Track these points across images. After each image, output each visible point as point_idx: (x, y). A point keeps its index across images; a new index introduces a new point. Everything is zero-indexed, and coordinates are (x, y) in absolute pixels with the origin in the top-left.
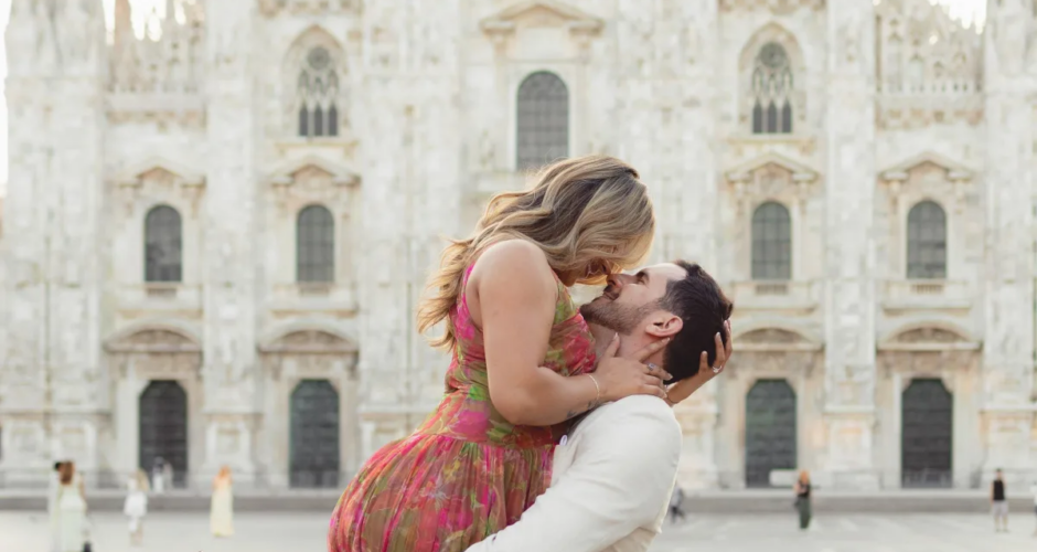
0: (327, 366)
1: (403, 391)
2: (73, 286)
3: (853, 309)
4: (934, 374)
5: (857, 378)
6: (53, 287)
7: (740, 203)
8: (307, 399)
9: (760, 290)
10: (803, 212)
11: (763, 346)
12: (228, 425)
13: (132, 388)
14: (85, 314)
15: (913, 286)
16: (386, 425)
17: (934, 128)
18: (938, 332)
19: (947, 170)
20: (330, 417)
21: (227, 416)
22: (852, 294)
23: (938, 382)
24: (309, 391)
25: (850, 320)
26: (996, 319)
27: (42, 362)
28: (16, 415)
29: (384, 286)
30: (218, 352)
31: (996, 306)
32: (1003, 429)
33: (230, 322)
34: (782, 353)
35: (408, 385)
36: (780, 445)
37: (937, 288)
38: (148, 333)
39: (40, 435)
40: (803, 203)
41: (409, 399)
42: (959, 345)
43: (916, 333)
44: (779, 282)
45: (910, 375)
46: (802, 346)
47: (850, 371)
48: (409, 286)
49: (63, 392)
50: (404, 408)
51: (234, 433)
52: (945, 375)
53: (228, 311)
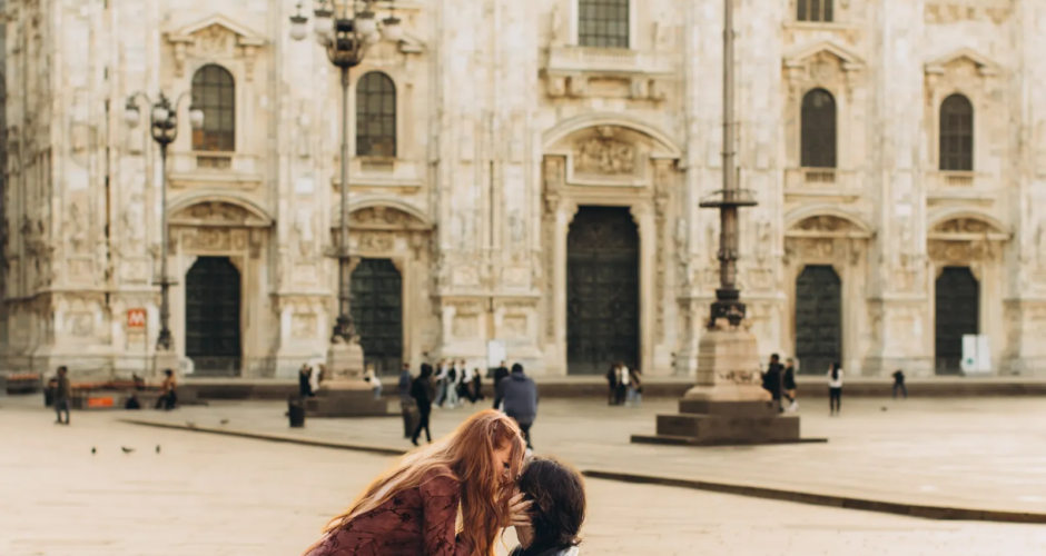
0: (390, 246)
1: (485, 273)
2: (136, 153)
3: (906, 200)
4: (964, 263)
5: (909, 267)
6: (113, 153)
7: (791, 90)
8: (365, 280)
9: (810, 177)
10: (849, 101)
11: (814, 233)
12: (303, 309)
13: (180, 266)
14: (148, 184)
15: (946, 177)
16: (466, 310)
17: (963, 25)
18: (970, 223)
19: (978, 66)
20: (390, 300)
21: (305, 297)
22: (905, 183)
23: (966, 271)
24: (368, 272)
25: (904, 210)
26: (1030, 211)
27: (102, 237)
28: (70, 295)
29: (467, 162)
30: (296, 230)
31: (1030, 199)
32: (1035, 318)
33: (305, 197)
34: (829, 240)
35: (490, 268)
36: (824, 331)
37: (968, 179)
38: (205, 206)
39: (98, 315)
40: (849, 91)
41: (491, 283)
42: (992, 236)
43: (952, 224)
44: (828, 170)
45: (943, 263)
46: (854, 234)
47: (904, 260)
48: (492, 163)
49: (124, 271)
50: (487, 292)
51: (311, 315)
52: (974, 265)
53: (304, 186)
